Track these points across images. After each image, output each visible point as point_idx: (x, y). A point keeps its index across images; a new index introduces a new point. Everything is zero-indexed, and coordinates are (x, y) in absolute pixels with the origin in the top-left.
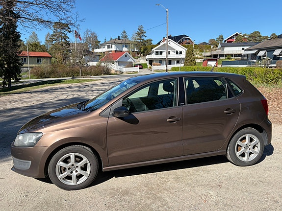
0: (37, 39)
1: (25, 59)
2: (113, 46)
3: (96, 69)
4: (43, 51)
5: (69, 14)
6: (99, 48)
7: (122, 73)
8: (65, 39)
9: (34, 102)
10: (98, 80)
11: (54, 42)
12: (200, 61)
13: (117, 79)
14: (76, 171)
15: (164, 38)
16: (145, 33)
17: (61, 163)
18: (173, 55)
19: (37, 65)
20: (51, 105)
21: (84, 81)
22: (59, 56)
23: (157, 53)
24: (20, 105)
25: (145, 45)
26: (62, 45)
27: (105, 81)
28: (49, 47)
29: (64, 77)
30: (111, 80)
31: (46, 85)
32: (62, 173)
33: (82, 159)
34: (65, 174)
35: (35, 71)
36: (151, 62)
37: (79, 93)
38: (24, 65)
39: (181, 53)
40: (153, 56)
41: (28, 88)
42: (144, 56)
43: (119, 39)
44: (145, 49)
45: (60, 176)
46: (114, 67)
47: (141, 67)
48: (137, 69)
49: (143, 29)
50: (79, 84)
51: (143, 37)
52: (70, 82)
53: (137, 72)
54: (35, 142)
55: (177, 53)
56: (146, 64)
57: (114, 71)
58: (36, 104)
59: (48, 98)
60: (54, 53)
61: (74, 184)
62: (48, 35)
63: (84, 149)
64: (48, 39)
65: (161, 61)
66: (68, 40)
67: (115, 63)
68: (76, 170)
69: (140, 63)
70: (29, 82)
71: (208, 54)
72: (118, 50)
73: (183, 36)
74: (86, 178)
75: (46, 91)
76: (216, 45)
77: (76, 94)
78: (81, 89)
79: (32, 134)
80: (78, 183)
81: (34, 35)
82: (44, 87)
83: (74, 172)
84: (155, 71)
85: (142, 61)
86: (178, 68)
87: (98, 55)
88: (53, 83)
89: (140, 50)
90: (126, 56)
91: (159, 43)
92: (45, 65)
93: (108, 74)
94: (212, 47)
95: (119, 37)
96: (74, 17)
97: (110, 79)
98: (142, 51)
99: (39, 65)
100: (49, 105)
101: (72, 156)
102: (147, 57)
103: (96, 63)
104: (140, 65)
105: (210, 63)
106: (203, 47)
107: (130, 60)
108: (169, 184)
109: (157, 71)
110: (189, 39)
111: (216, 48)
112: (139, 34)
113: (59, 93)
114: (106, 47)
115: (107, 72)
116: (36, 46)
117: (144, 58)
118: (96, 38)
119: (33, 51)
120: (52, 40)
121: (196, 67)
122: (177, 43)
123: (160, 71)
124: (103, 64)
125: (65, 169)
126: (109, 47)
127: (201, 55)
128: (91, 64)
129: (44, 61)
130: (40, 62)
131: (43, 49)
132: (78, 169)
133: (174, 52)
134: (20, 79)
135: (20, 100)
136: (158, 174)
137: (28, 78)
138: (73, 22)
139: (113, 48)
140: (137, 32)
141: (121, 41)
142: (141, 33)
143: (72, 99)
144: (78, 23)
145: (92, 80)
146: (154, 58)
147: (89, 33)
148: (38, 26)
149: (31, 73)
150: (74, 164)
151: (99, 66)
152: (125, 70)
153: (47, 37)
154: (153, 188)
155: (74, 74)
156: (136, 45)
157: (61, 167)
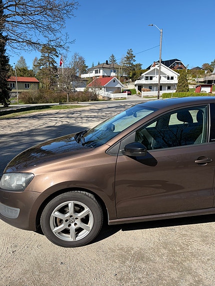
0: (25, 64)
1: (14, 84)
2: (101, 71)
3: (84, 95)
4: (31, 76)
5: (58, 35)
6: (86, 73)
7: (110, 99)
8: (52, 64)
9: (22, 128)
10: (86, 106)
11: (42, 67)
12: (192, 87)
13: (105, 106)
14: (75, 224)
15: (155, 62)
16: (134, 57)
17: (56, 214)
18: (164, 81)
19: (25, 91)
20: (39, 132)
21: (72, 107)
22: (47, 81)
23: (147, 78)
24: (8, 131)
25: (134, 70)
26: (50, 70)
27: (93, 107)
28: (37, 71)
29: (51, 103)
30: (100, 106)
31: (33, 111)
32: (57, 226)
33: (83, 209)
34: (62, 227)
35: (23, 96)
36: (140, 87)
37: (68, 120)
38: (13, 91)
39: (172, 78)
40: (143, 81)
41: (16, 113)
42: (133, 81)
43: (107, 63)
44: (134, 74)
45: (55, 230)
46: (102, 93)
47: (130, 92)
48: (125, 95)
49: (132, 53)
50: (67, 110)
51: (132, 62)
52: (57, 108)
53: (125, 98)
54: (24, 185)
55: (168, 78)
56: (135, 90)
57: (102, 97)
58: (24, 130)
59: (35, 124)
60: (42, 78)
61: (72, 240)
62: (36, 59)
63: (86, 197)
64: (36, 64)
65: (151, 87)
66: (55, 64)
67: (103, 89)
68: (75, 222)
69: (129, 89)
70: (17, 107)
71: (202, 80)
72: (105, 75)
73: (175, 60)
74: (88, 232)
75: (34, 117)
76: (211, 70)
77: (65, 121)
78: (70, 116)
79: (20, 175)
80: (78, 238)
81: (22, 60)
82: (32, 112)
83: (73, 225)
84: (144, 97)
85: (131, 86)
86: (170, 94)
87: (86, 80)
88: (41, 109)
89: (129, 75)
90: (114, 81)
91: (149, 68)
92: (32, 91)
93: (95, 100)
94: (206, 72)
95: (107, 61)
96: (63, 38)
97: (98, 106)
98: (131, 76)
99: (28, 91)
100: (37, 132)
101: (71, 204)
102: (136, 82)
103: (83, 88)
104: (128, 90)
105: (203, 89)
106: (197, 71)
107: (118, 86)
108: (195, 245)
109: (147, 97)
110: (181, 64)
111: (211, 73)
112: (128, 58)
113: (47, 120)
114: (94, 72)
115: (95, 98)
116: (24, 71)
117: (133, 83)
118: (84, 63)
119: (21, 76)
120: (40, 65)
121: (190, 93)
122: (168, 68)
123: (150, 98)
124: (90, 90)
125: (61, 221)
126: (96, 72)
127: (194, 80)
128: (78, 89)
129: (32, 86)
130: (28, 87)
131: (31, 74)
132: (78, 222)
133: (165, 77)
134: (9, 104)
135: (9, 126)
136: (177, 228)
137: (16, 104)
138: (62, 43)
139: (101, 74)
140: (125, 56)
141: (109, 66)
142: (130, 57)
143: (61, 126)
144: (67, 45)
145: (80, 107)
146: (143, 83)
147: (77, 57)
148: (27, 48)
149: (19, 98)
150: (73, 214)
151: (86, 92)
152: (113, 96)
153: (35, 62)
154: (175, 252)
155: (61, 100)
156: (125, 70)
157: (56, 218)
